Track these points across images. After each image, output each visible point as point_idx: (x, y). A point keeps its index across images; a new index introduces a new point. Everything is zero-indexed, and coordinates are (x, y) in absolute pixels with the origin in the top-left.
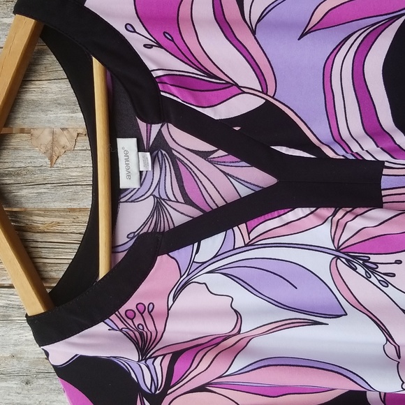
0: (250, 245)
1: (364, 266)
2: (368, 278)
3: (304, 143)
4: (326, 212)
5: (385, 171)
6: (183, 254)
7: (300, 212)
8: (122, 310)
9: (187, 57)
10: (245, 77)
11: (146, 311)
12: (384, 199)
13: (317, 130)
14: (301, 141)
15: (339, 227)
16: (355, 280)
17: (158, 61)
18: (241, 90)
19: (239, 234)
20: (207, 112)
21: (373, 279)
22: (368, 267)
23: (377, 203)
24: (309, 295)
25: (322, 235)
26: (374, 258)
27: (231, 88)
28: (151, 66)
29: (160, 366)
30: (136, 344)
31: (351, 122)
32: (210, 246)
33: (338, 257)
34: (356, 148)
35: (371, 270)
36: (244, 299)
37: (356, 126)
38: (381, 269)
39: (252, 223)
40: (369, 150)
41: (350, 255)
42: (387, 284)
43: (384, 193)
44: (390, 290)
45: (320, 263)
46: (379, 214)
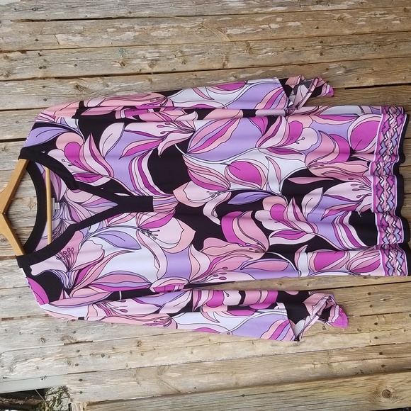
0: (108, 227)
1: (147, 232)
2: (149, 237)
3: (126, 191)
4: (134, 214)
5: (154, 200)
6: (85, 231)
7: (125, 214)
8: (62, 251)
9: (83, 167)
10: (104, 172)
11: (71, 251)
12: (154, 209)
13: (129, 187)
14: (125, 191)
15: (139, 219)
16: (145, 237)
17: (73, 170)
18: (102, 176)
19: (105, 223)
20: (92, 184)
21: (151, 237)
23: (152, 210)
24: (129, 242)
25: (133, 222)
26: (151, 230)
27: (99, 176)
28: (71, 172)
29: (73, 275)
30: (66, 266)
31: (140, 184)
32: (94, 227)
33: (139, 230)
34: (142, 192)
35: (150, 234)
36: (106, 245)
37: (142, 185)
38: (153, 233)
39: (109, 219)
40: (147, 193)
41: (143, 229)
42: (156, 238)
43: (154, 207)
44: (156, 241)
45: (133, 232)
46: (152, 214)
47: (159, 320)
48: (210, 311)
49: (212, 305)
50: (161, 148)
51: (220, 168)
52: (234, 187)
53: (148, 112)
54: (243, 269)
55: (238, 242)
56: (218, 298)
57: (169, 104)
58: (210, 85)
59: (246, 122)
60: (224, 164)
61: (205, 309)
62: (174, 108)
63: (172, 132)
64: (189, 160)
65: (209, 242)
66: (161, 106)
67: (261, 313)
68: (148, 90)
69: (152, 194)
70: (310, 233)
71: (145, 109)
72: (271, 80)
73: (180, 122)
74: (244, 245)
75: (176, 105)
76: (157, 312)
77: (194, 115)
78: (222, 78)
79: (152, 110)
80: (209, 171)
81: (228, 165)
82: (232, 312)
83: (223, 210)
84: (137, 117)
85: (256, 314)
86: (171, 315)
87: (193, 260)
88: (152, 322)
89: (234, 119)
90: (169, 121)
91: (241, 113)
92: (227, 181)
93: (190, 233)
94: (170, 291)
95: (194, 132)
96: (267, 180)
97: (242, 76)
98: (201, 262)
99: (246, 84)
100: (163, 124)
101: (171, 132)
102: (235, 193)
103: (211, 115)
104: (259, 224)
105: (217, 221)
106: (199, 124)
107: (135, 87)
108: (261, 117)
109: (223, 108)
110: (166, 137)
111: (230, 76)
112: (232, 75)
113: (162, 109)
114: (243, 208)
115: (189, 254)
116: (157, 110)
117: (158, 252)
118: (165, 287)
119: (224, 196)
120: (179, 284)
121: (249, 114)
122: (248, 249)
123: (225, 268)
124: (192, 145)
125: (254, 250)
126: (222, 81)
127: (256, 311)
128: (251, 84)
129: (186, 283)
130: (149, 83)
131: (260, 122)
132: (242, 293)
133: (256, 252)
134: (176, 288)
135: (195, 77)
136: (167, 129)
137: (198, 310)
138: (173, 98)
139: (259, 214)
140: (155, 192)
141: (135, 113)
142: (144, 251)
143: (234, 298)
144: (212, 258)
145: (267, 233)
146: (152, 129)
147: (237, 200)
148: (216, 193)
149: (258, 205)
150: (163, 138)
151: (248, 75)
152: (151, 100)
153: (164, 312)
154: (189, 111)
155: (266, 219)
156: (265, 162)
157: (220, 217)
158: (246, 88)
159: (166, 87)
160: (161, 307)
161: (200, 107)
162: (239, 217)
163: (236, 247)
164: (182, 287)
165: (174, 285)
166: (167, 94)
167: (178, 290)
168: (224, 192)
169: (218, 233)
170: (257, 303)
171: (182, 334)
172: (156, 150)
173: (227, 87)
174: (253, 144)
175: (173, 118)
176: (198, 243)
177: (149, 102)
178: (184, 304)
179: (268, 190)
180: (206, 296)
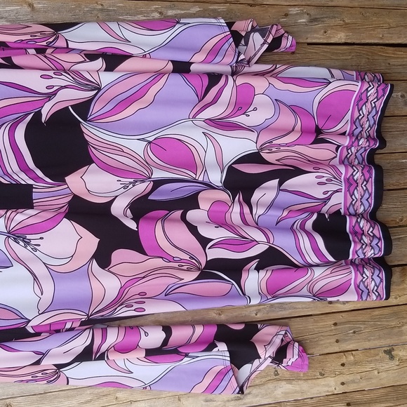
1: (23, 241)
2: (25, 247)
4: (2, 212)
5: (34, 190)
12: (34, 205)
15: (9, 220)
16: (19, 248)
21: (28, 248)
22: (25, 242)
23: (32, 207)
26: (28, 237)
33: (9, 237)
34: (16, 177)
35: (27, 243)
37: (15, 167)
38: (33, 242)
40: (24, 179)
41: (17, 235)
42: (36, 250)
43: (34, 201)
44: (37, 253)
46: (30, 212)
47: (40, 375)
48: (119, 359)
49: (123, 349)
50: (47, 111)
51: (138, 147)
52: (158, 174)
53: (26, 53)
54: (168, 295)
55: (162, 255)
56: (131, 339)
57: (60, 43)
58: (123, 21)
59: (178, 79)
60: (143, 140)
61: (113, 356)
62: (68, 50)
63: (65, 87)
64: (91, 132)
65: (119, 255)
66: (48, 46)
67: (194, 357)
68: (27, 21)
69: (31, 182)
70: (263, 243)
71: (22, 48)
72: (213, 20)
73: (77, 73)
74: (173, 259)
75: (71, 45)
76: (38, 363)
77: (99, 63)
78: (141, 13)
79: (32, 51)
80: (120, 150)
81: (150, 142)
82: (152, 358)
83: (141, 208)
84: (8, 59)
85: (186, 359)
86: (59, 367)
87: (94, 283)
88: (30, 378)
89: (159, 74)
90: (60, 70)
91: (170, 66)
92: (147, 165)
93: (91, 242)
94: (58, 331)
95: (99, 89)
96: (204, 166)
97: (170, 13)
98: (107, 285)
99: (178, 22)
100: (51, 73)
101: (62, 88)
102: (158, 183)
103: (126, 65)
104: (193, 229)
105: (132, 225)
106: (106, 78)
107: (7, 15)
108: (199, 74)
109: (144, 56)
110: (54, 94)
111: (153, 11)
112: (156, 10)
113: (49, 51)
114: (170, 205)
115: (88, 274)
116: (41, 51)
117: (40, 270)
118: (50, 324)
119: (141, 188)
120: (73, 321)
121: (181, 68)
122: (176, 265)
123: (143, 294)
124: (95, 109)
125: (185, 268)
126: (141, 17)
127: (186, 355)
128: (185, 24)
129: (84, 318)
130: (29, 9)
131: (197, 81)
132: (167, 330)
133: (188, 270)
134: (68, 326)
135: (100, 7)
136: (57, 82)
137: (102, 357)
138: (66, 34)
139: (192, 215)
140: (36, 178)
141: (6, 53)
142: (18, 269)
143: (154, 337)
144: (124, 280)
145: (204, 242)
146: (33, 80)
147: (161, 193)
148: (130, 183)
149: (191, 202)
150: (50, 96)
151: (179, 12)
152: (32, 34)
153: (48, 363)
154: (91, 56)
155: (201, 222)
156: (202, 139)
157: (136, 219)
158: (178, 29)
159: (56, 18)
160: (44, 355)
161: (109, 52)
162: (164, 219)
163: (159, 262)
164: (77, 324)
165: (65, 322)
166: (58, 27)
167: (71, 329)
168: (143, 181)
169: (132, 241)
170: (188, 344)
171: (75, 392)
172: (38, 114)
173: (150, 25)
174: (185, 112)
175: (66, 66)
176: (103, 258)
177: (28, 37)
178: (80, 349)
179: (206, 180)
180: (113, 336)
